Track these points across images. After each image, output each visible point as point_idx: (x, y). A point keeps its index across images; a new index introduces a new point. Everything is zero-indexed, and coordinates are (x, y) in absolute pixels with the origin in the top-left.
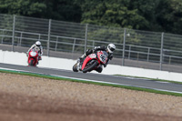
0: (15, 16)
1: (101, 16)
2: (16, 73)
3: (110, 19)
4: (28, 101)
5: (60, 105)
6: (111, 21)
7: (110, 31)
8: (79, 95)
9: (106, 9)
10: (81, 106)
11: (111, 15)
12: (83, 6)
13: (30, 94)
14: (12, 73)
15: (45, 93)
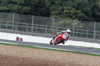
0: (14, 14)
1: (61, 14)
3: (66, 15)
4: (21, 60)
5: (38, 62)
6: (67, 16)
7: (66, 22)
8: (49, 57)
9: (64, 10)
10: (50, 62)
11: (66, 13)
12: (51, 8)
13: (22, 57)
14: (12, 45)
15: (31, 56)
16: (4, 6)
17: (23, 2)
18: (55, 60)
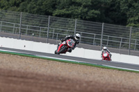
0: (76, 20)
2: (76, 63)
4: (85, 85)
8: (124, 81)
10: (125, 89)
12: (128, 13)
13: (86, 80)
14: (73, 63)
15: (98, 78)
16: (63, 8)
17: (90, 3)
18: (132, 85)
